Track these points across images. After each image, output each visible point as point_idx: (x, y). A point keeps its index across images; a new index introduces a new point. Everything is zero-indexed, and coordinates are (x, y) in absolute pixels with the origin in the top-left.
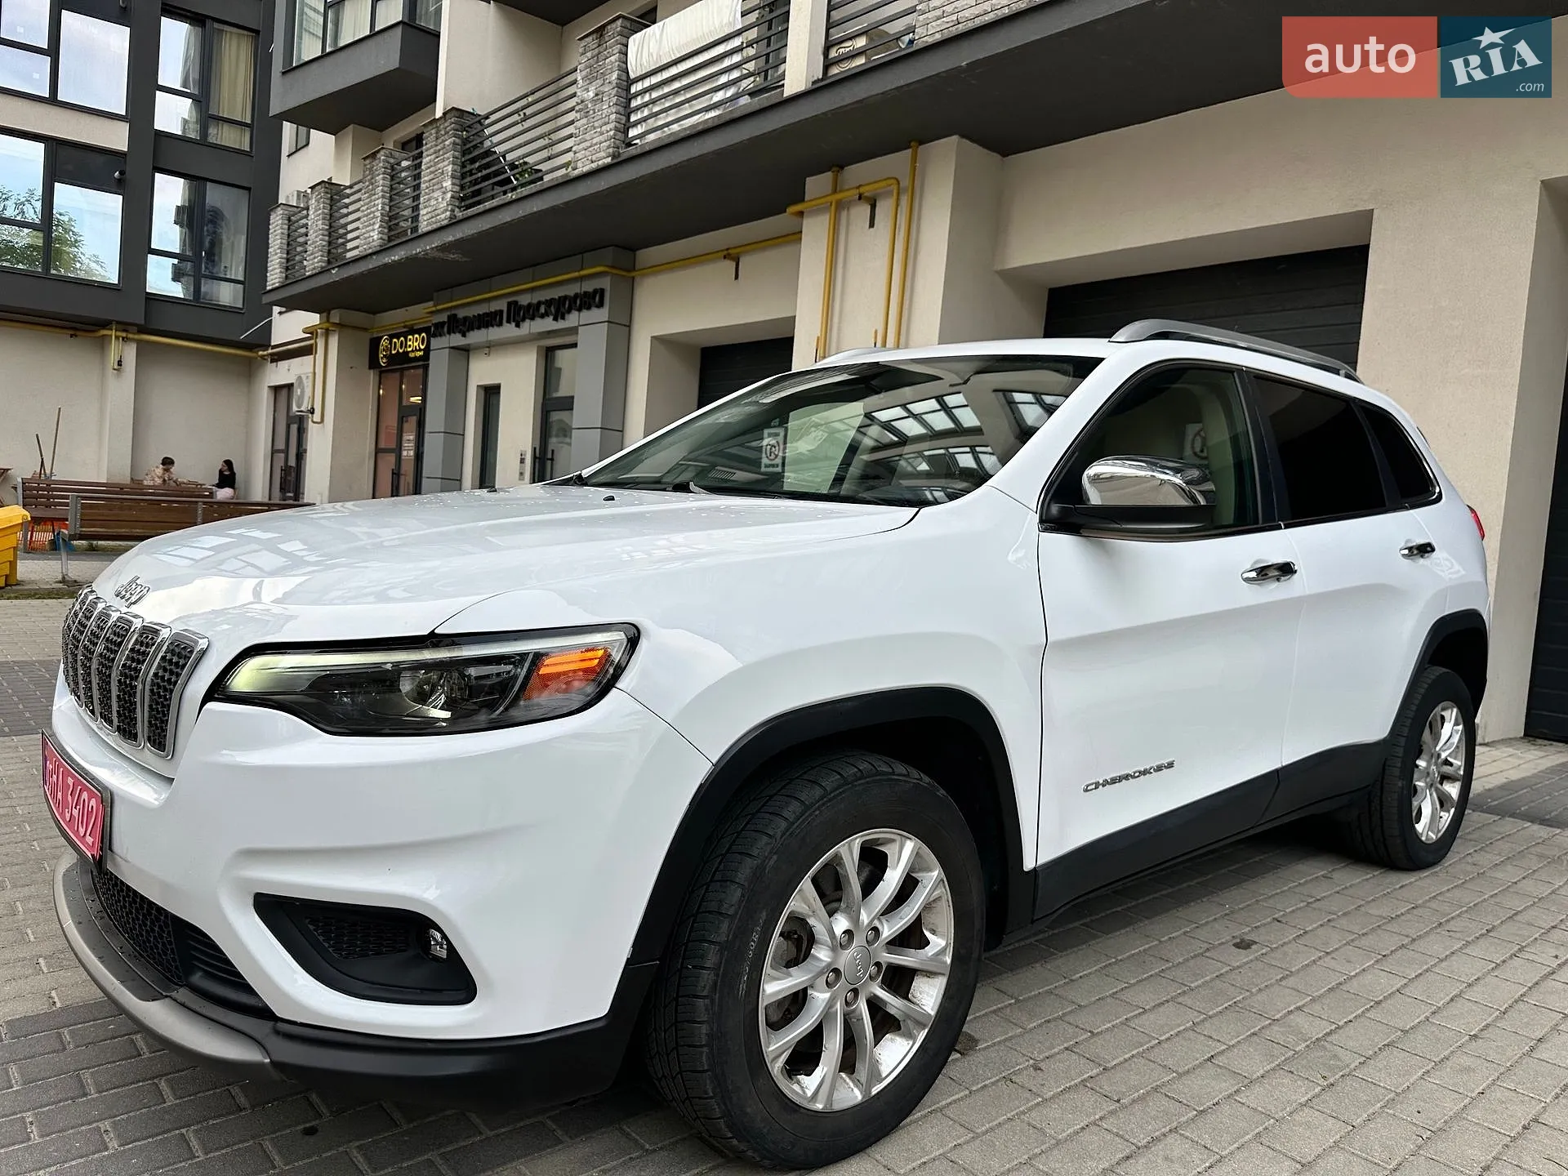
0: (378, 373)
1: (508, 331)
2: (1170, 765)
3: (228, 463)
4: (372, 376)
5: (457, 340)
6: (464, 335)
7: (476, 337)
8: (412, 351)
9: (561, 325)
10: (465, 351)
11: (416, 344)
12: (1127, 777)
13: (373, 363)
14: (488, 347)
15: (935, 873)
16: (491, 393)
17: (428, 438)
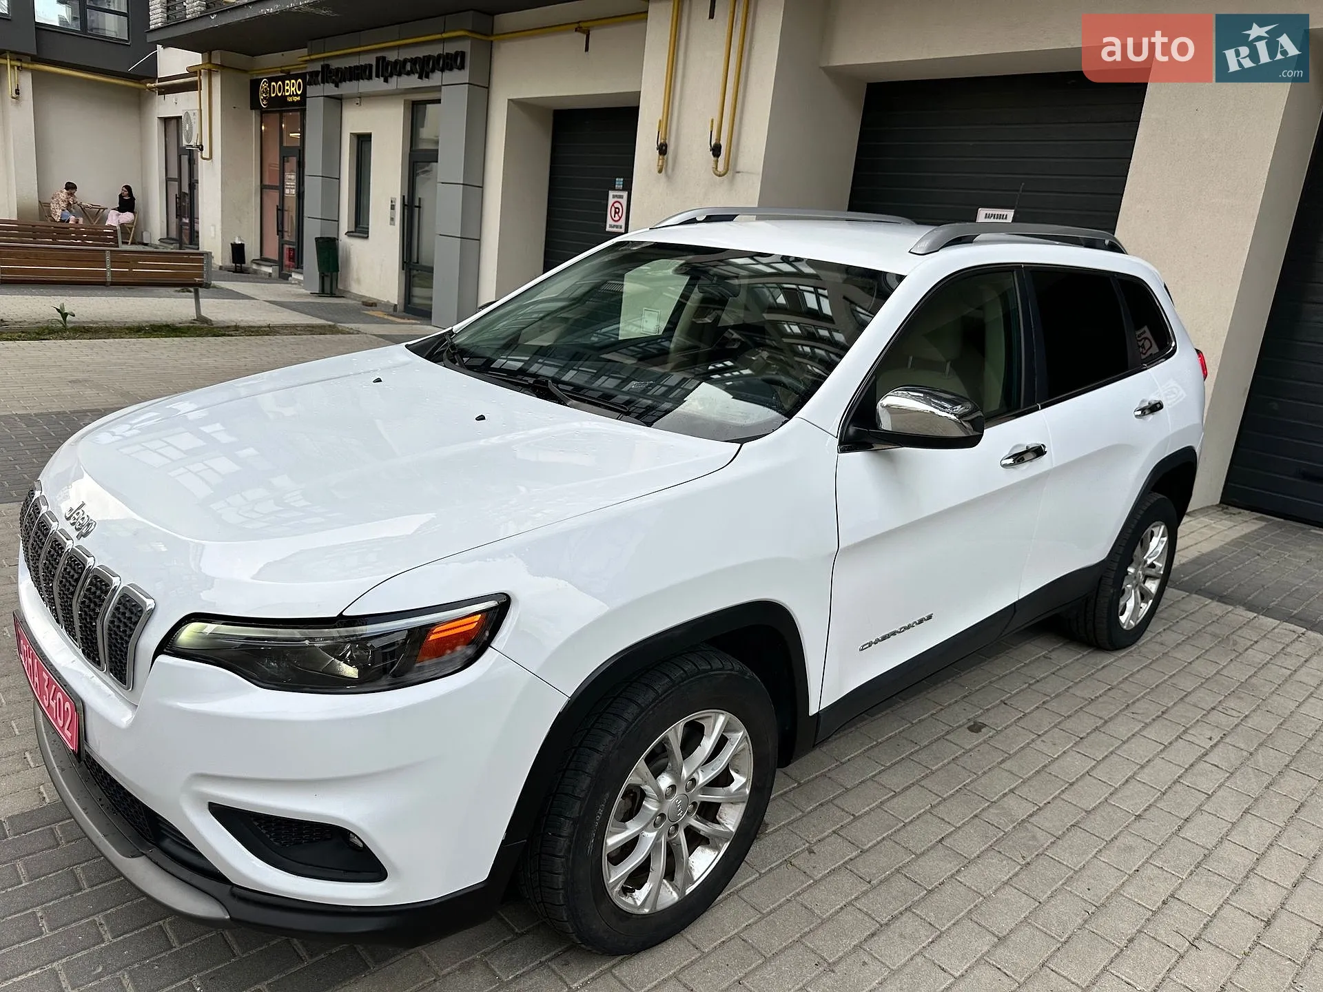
0: (259, 113)
1: (377, 84)
2: (930, 617)
3: (128, 188)
4: (254, 116)
5: (330, 89)
6: (337, 86)
7: (347, 88)
8: (290, 95)
9: (425, 83)
10: (339, 100)
11: (293, 89)
12: (894, 633)
13: (255, 104)
14: (359, 97)
15: (741, 734)
16: (363, 141)
17: (307, 180)
